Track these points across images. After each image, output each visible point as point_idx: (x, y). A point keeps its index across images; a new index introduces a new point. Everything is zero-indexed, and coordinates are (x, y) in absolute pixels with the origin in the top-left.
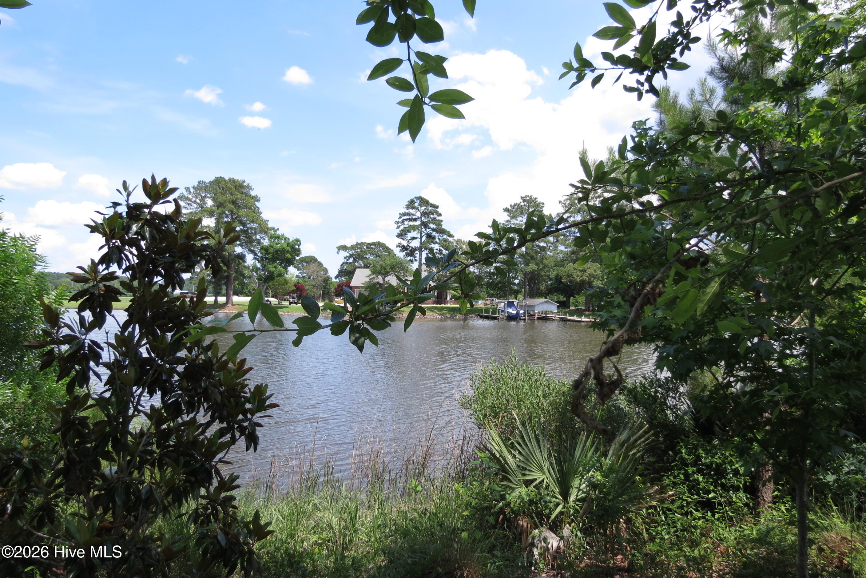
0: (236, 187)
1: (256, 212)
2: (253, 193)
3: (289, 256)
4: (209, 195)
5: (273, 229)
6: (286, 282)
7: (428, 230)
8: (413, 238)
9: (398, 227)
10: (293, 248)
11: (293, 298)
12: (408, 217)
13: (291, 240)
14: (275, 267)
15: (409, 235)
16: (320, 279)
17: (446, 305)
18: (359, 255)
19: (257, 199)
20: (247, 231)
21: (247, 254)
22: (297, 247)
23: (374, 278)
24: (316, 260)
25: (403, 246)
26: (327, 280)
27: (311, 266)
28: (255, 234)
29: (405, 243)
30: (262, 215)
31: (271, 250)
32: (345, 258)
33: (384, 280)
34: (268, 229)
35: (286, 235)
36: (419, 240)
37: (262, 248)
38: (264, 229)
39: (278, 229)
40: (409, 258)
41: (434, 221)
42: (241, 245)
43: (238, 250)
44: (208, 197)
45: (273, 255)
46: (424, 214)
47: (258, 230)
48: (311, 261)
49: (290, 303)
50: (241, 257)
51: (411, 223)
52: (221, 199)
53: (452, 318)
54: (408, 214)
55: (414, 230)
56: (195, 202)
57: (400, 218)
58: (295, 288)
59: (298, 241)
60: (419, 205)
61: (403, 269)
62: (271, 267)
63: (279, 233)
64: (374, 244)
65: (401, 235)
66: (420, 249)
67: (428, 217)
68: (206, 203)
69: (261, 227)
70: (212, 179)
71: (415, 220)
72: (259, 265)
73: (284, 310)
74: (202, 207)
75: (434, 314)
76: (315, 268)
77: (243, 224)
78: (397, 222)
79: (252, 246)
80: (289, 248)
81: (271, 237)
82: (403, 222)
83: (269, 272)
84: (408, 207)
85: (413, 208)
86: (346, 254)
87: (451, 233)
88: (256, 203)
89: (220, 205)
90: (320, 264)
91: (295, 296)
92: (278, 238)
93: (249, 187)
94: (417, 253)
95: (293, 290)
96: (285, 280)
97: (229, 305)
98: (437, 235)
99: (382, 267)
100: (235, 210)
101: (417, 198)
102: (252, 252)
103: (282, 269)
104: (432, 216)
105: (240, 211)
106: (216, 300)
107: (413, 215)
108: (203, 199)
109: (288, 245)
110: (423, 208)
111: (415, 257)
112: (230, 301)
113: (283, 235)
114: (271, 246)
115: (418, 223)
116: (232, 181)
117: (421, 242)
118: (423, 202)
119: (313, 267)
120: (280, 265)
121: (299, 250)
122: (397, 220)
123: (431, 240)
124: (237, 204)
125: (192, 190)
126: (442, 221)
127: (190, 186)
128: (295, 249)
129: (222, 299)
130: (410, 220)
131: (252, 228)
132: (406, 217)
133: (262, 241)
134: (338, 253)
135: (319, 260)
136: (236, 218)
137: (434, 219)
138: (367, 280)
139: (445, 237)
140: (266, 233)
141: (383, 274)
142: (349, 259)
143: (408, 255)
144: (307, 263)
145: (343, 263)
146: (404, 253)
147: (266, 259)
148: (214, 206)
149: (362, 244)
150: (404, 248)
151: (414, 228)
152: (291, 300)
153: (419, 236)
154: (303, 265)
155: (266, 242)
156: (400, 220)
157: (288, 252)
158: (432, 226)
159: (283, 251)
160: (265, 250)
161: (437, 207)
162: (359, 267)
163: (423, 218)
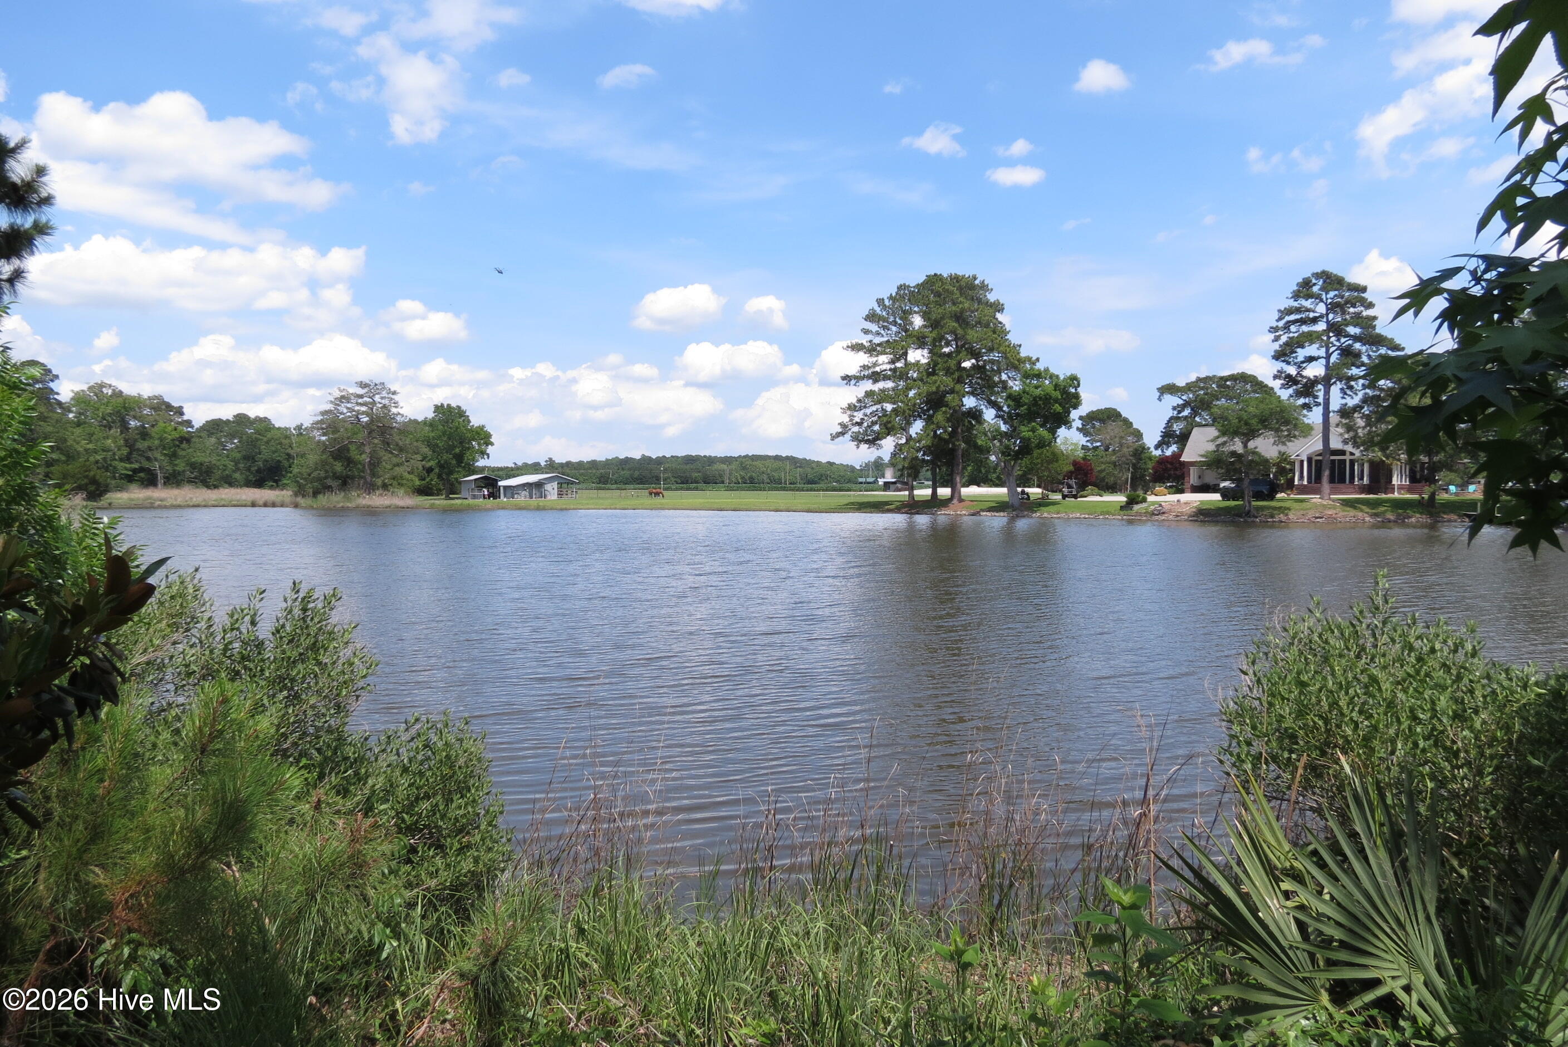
0: (960, 289)
1: (999, 331)
2: (992, 297)
3: (1058, 408)
4: (916, 309)
5: (1029, 359)
6: (1056, 457)
7: (1343, 340)
8: (1311, 359)
9: (1277, 339)
10: (1065, 392)
11: (1069, 487)
12: (1298, 317)
13: (1062, 377)
14: (1033, 430)
15: (1301, 354)
16: (1125, 450)
17: (1390, 496)
18: (1202, 401)
19: (998, 307)
20: (984, 367)
21: (984, 410)
22: (1073, 390)
23: (1224, 443)
24: (1118, 415)
25: (1289, 377)
26: (1140, 452)
27: (1110, 428)
28: (999, 372)
29: (1292, 371)
30: (1008, 337)
31: (1025, 399)
32: (1174, 408)
33: (1245, 446)
34: (1019, 360)
35: (1053, 370)
36: (1323, 361)
37: (1010, 397)
38: (1014, 361)
39: (1038, 360)
40: (1301, 401)
41: (1358, 320)
42: (972, 393)
43: (970, 402)
44: (915, 312)
45: (1029, 409)
46: (1332, 307)
47: (1003, 366)
48: (1109, 418)
49: (1064, 497)
50: (975, 415)
51: (1305, 328)
52: (937, 312)
53: (1400, 521)
54: (1298, 310)
55: (1312, 343)
56: (895, 323)
57: (1280, 319)
58: (1072, 468)
59: (1074, 380)
60: (1322, 289)
61: (1287, 422)
62: (1025, 431)
63: (1040, 366)
64: (1233, 378)
65: (1282, 355)
66: (1327, 381)
67: (1344, 312)
68: (912, 323)
69: (1006, 358)
70: (921, 279)
71: (1315, 321)
72: (1004, 428)
73: (1051, 508)
74: (906, 331)
75: (1360, 514)
76: (1116, 431)
77: (976, 355)
78: (1274, 329)
79: (992, 394)
80: (1057, 394)
81: (1026, 376)
82: (1287, 327)
83: (1022, 439)
84: (1296, 296)
85: (1308, 297)
86: (1177, 401)
87: (1398, 341)
88: (998, 315)
89: (934, 324)
90: (1127, 423)
91: (1073, 482)
92: (1038, 376)
93: (984, 287)
94: (1320, 390)
95: (1071, 472)
96: (1054, 454)
97: (955, 501)
98: (1364, 349)
99: (1240, 419)
100: (960, 331)
101: (1317, 276)
102: (994, 405)
103: (1045, 432)
104: (1352, 310)
105: (970, 332)
106: (934, 493)
107: (1308, 310)
108: (906, 315)
109: (1056, 387)
110: (1332, 294)
111: (1316, 397)
112: (956, 495)
113: (1047, 370)
114: (1024, 392)
115: (1321, 326)
116: (956, 279)
117: (1327, 366)
118: (1331, 281)
119: (1113, 429)
120: (1042, 426)
121: (1077, 396)
122: (1274, 324)
123: (1349, 360)
124: (964, 320)
125: (887, 302)
126: (1375, 318)
127: (885, 296)
128: (1068, 394)
129: (944, 492)
130: (1302, 322)
131: (992, 362)
132: (1293, 317)
133: (1010, 383)
134: (1160, 399)
135: (1124, 415)
136: (963, 346)
137: (1358, 316)
138: (1211, 447)
139: (1383, 351)
140: (1016, 368)
141: (1244, 434)
142: (1183, 410)
143: (1299, 394)
144: (1102, 421)
145: (1171, 418)
146: (1291, 391)
147: (1017, 415)
148: (925, 326)
149: (1207, 379)
150: (1290, 381)
151: (1312, 338)
152: (1065, 490)
153: (1322, 352)
154: (1094, 427)
155: (1016, 386)
156: (1281, 324)
157: (1056, 401)
158: (1352, 330)
159: (1047, 399)
160: (1015, 399)
161: (1364, 289)
162: (1200, 425)
163: (1331, 316)
